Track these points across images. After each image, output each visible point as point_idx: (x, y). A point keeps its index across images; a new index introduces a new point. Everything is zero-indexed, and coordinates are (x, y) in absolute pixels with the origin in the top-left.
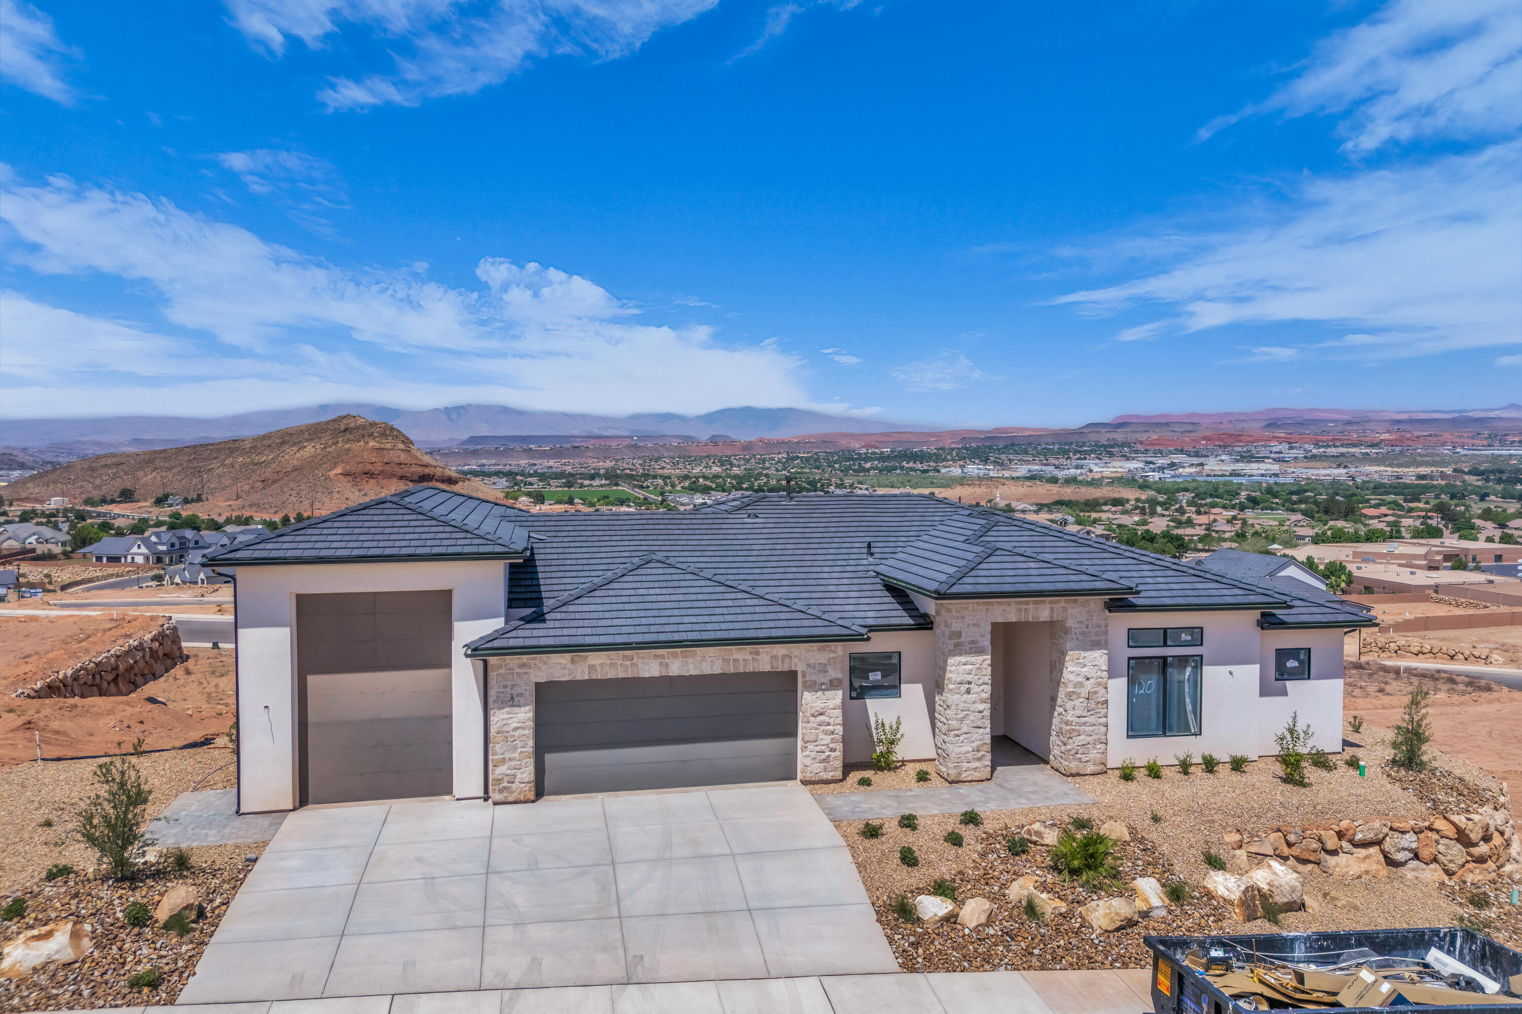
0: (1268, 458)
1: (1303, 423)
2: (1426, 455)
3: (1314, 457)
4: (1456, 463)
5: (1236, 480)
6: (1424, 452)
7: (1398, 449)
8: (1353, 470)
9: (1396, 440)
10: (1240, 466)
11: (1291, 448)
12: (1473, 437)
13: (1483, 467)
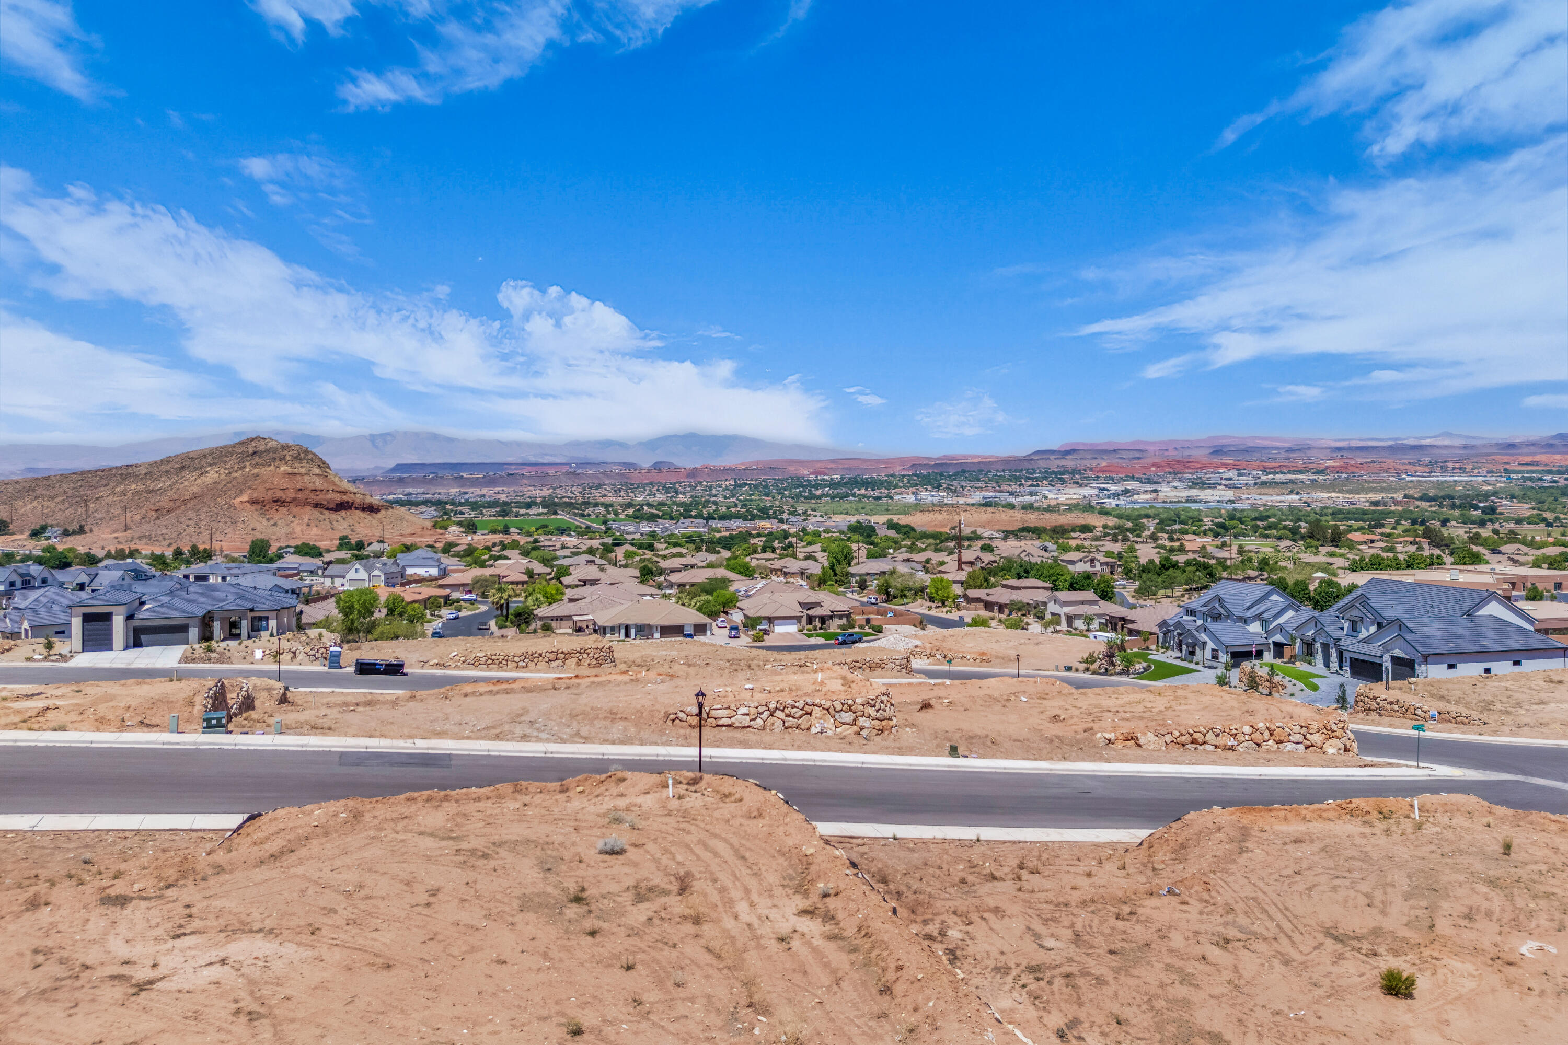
0: (1220, 484)
1: (1248, 450)
2: (1373, 482)
3: (1264, 483)
4: (1404, 489)
5: (1194, 506)
6: (1371, 479)
7: (1344, 475)
8: (1306, 496)
9: (1341, 466)
10: (1194, 492)
11: (1240, 475)
12: (1413, 464)
13: (1432, 493)
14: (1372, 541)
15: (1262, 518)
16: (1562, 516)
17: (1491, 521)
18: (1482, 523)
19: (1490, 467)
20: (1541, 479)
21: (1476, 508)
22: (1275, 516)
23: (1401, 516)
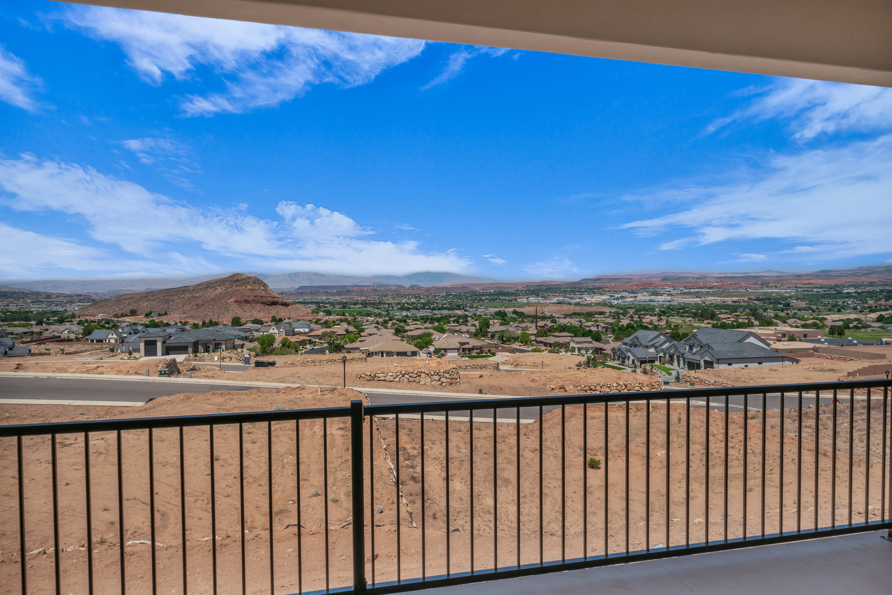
0: (665, 294)
1: (678, 278)
2: (735, 292)
3: (685, 293)
4: (748, 295)
5: (652, 303)
6: (733, 291)
7: (722, 289)
8: (703, 299)
9: (720, 285)
10: (652, 297)
11: (674, 289)
12: (754, 284)
13: (761, 297)
14: (729, 318)
15: (682, 309)
16: (820, 307)
17: (786, 309)
18: (782, 310)
19: (789, 285)
20: (812, 291)
21: (781, 304)
22: (688, 307)
23: (746, 307)
